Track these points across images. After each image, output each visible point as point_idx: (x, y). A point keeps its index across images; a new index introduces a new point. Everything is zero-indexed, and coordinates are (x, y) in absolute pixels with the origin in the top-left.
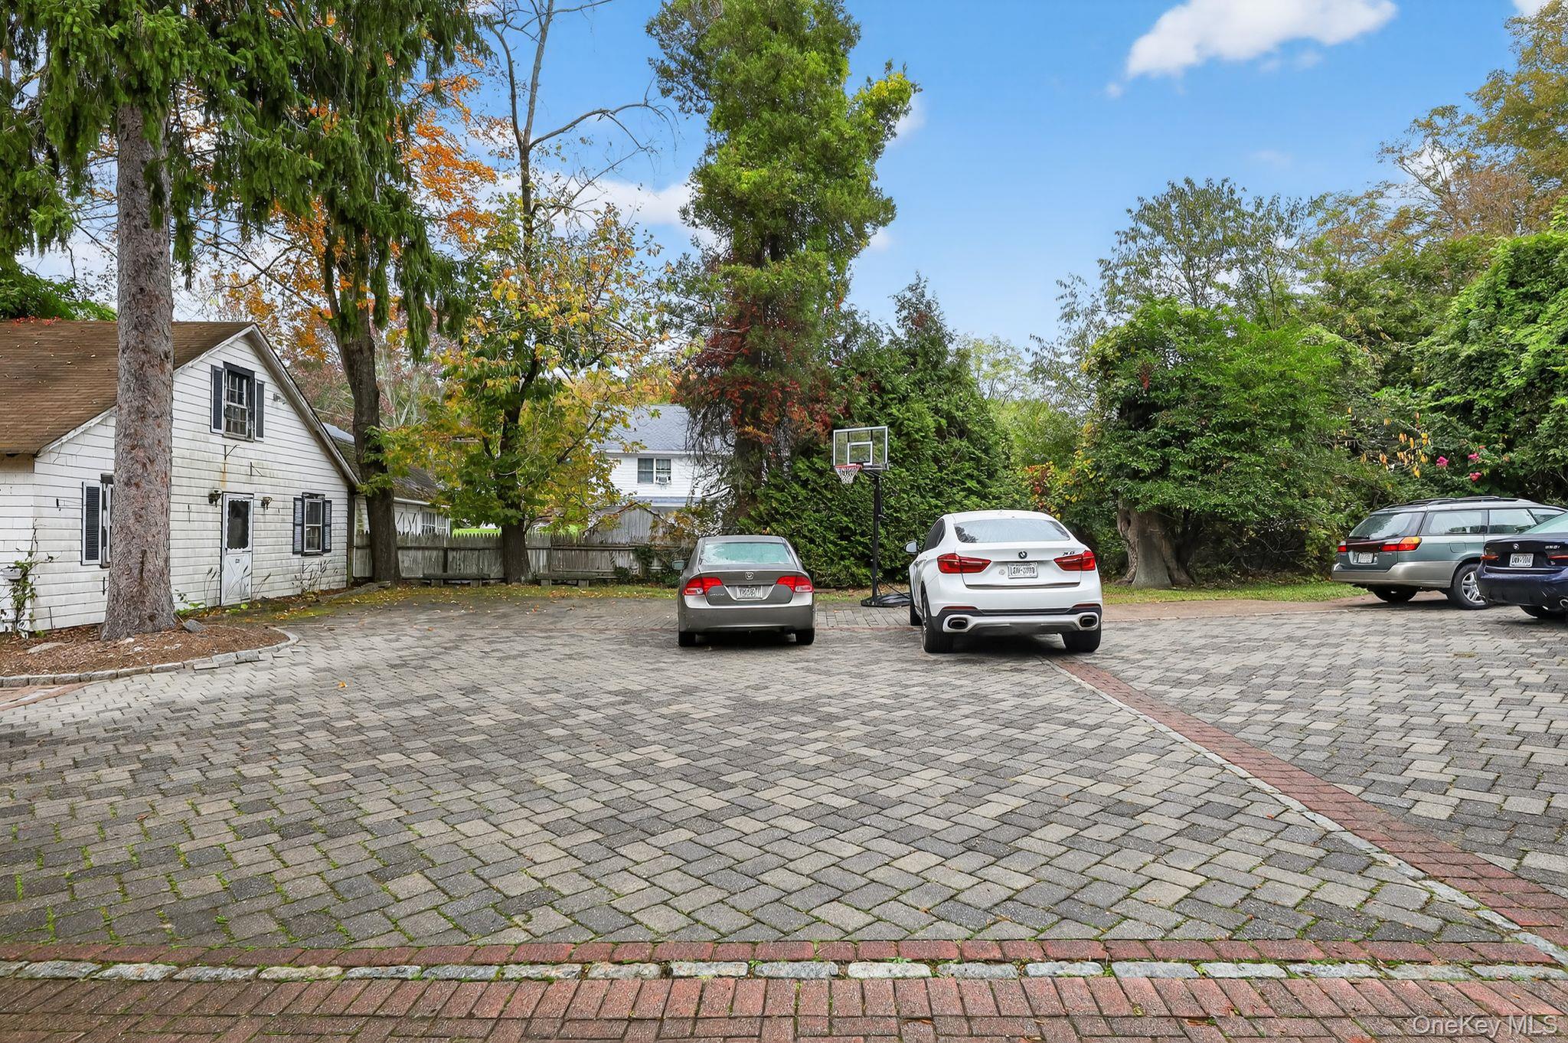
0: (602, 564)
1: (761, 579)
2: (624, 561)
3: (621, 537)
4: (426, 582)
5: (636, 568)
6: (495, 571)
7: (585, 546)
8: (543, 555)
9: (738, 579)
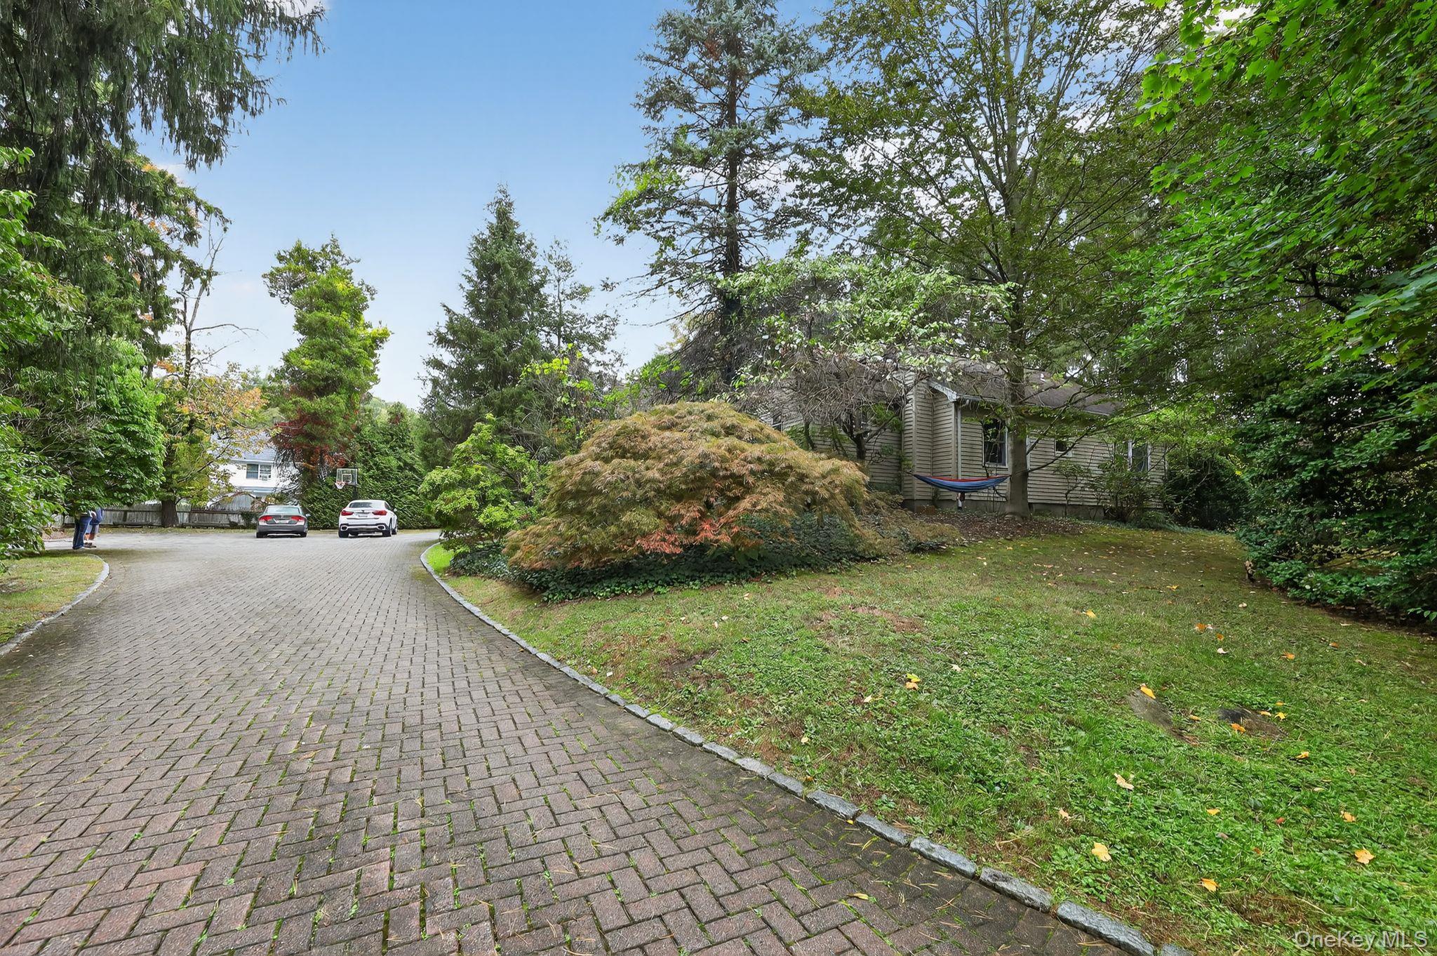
0: (223, 519)
1: (286, 517)
2: (234, 519)
3: (235, 508)
4: (115, 526)
5: (242, 522)
6: (157, 522)
7: (213, 511)
8: (186, 516)
9: (278, 517)
